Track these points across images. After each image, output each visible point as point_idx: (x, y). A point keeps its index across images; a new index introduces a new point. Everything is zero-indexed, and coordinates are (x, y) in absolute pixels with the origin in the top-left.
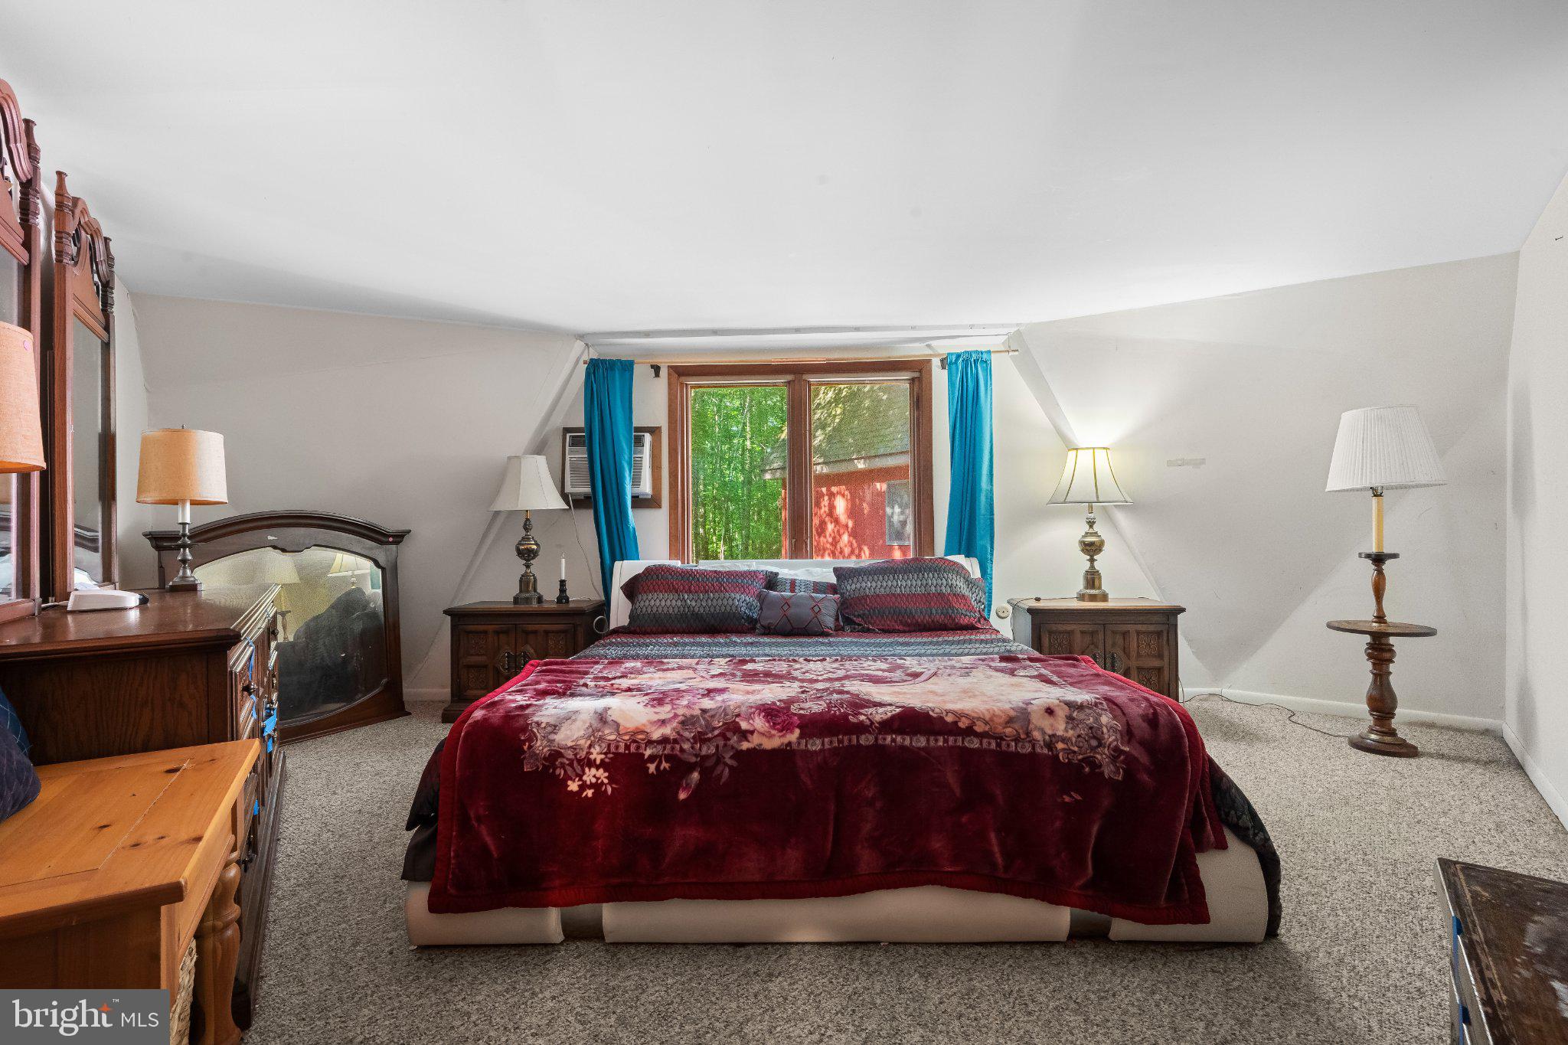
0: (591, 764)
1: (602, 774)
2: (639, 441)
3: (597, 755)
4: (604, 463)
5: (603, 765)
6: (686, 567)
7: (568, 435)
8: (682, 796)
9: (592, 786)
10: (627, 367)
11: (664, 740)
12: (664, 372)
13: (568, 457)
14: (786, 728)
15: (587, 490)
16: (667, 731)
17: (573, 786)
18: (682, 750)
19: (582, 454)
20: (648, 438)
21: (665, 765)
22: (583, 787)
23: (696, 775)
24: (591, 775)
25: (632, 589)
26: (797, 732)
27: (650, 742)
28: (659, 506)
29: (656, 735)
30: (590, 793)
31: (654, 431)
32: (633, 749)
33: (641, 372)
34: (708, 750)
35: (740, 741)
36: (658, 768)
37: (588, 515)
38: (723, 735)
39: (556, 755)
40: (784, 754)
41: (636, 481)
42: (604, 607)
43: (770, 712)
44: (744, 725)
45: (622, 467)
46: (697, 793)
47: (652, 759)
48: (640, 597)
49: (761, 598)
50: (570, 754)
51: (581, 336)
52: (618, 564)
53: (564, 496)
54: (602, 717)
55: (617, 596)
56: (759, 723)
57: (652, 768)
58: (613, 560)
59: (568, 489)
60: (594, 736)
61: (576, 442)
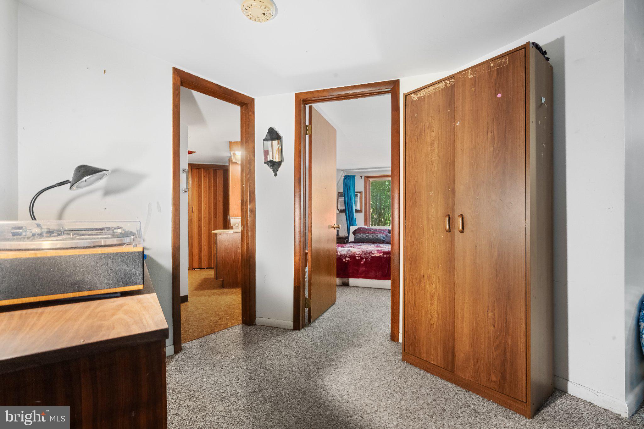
0: (347, 257)
1: (349, 259)
2: (357, 195)
3: (348, 256)
4: (348, 201)
5: (349, 257)
6: (369, 228)
7: (339, 194)
8: (362, 263)
9: (347, 260)
10: (354, 177)
11: (359, 254)
12: (363, 178)
13: (339, 200)
14: (380, 253)
15: (344, 208)
16: (360, 253)
17: (344, 260)
18: (362, 256)
19: (342, 199)
20: (359, 194)
21: (359, 258)
22: (346, 260)
23: (364, 260)
24: (347, 259)
25: (355, 233)
26: (382, 254)
27: (357, 254)
28: (362, 212)
29: (358, 253)
30: (347, 261)
31: (360, 193)
32: (354, 255)
33: (357, 179)
34: (367, 256)
35: (372, 255)
36: (358, 258)
37: (344, 214)
38: (369, 254)
39: (341, 255)
40: (380, 257)
41: (356, 206)
42: (348, 237)
43: (378, 251)
44: (373, 252)
45: (352, 203)
46: (365, 262)
47: (357, 257)
48: (356, 234)
49: (386, 235)
50: (343, 255)
51: (342, 170)
52: (351, 227)
53: (338, 210)
54: (349, 251)
55: (351, 234)
56: (376, 252)
57: (357, 258)
58: (350, 226)
59: (339, 208)
60: (348, 253)
61: (341, 196)
